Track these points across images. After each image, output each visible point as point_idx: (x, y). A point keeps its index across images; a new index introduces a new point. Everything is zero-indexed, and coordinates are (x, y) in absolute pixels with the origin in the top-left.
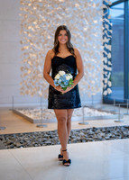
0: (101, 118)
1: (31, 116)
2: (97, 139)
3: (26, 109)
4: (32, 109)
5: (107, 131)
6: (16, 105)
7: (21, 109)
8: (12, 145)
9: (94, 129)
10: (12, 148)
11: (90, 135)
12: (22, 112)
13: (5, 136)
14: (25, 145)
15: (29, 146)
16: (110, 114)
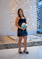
0: (36, 38)
1: (14, 38)
2: (35, 46)
3: (12, 35)
4: (14, 35)
5: (38, 43)
6: (9, 34)
7: (10, 36)
8: (7, 48)
9: (34, 42)
10: (8, 49)
11: (33, 44)
12: (11, 37)
13: (5, 45)
14: (12, 48)
15: (13, 48)
16: (39, 37)
